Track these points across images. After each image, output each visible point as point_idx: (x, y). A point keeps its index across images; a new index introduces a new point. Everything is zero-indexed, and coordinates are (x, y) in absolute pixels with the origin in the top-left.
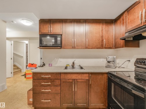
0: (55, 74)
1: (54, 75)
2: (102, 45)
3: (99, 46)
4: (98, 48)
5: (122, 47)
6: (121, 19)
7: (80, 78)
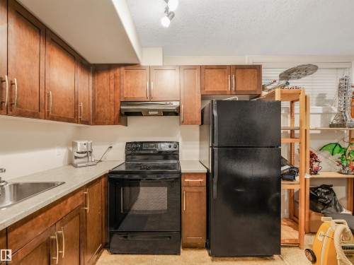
2: (76, 114)
3: (71, 116)
4: (69, 121)
5: (115, 123)
6: (112, 74)
7: (68, 210)
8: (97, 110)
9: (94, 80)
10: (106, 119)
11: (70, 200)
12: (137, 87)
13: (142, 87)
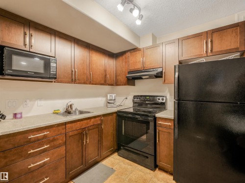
0: (57, 127)
1: (54, 128)
2: (105, 81)
3: (103, 82)
4: (102, 84)
5: (125, 85)
6: (124, 57)
7: (92, 124)
8: (118, 78)
9: (116, 62)
10: (121, 82)
11: (92, 120)
12: (136, 62)
13: (139, 62)
